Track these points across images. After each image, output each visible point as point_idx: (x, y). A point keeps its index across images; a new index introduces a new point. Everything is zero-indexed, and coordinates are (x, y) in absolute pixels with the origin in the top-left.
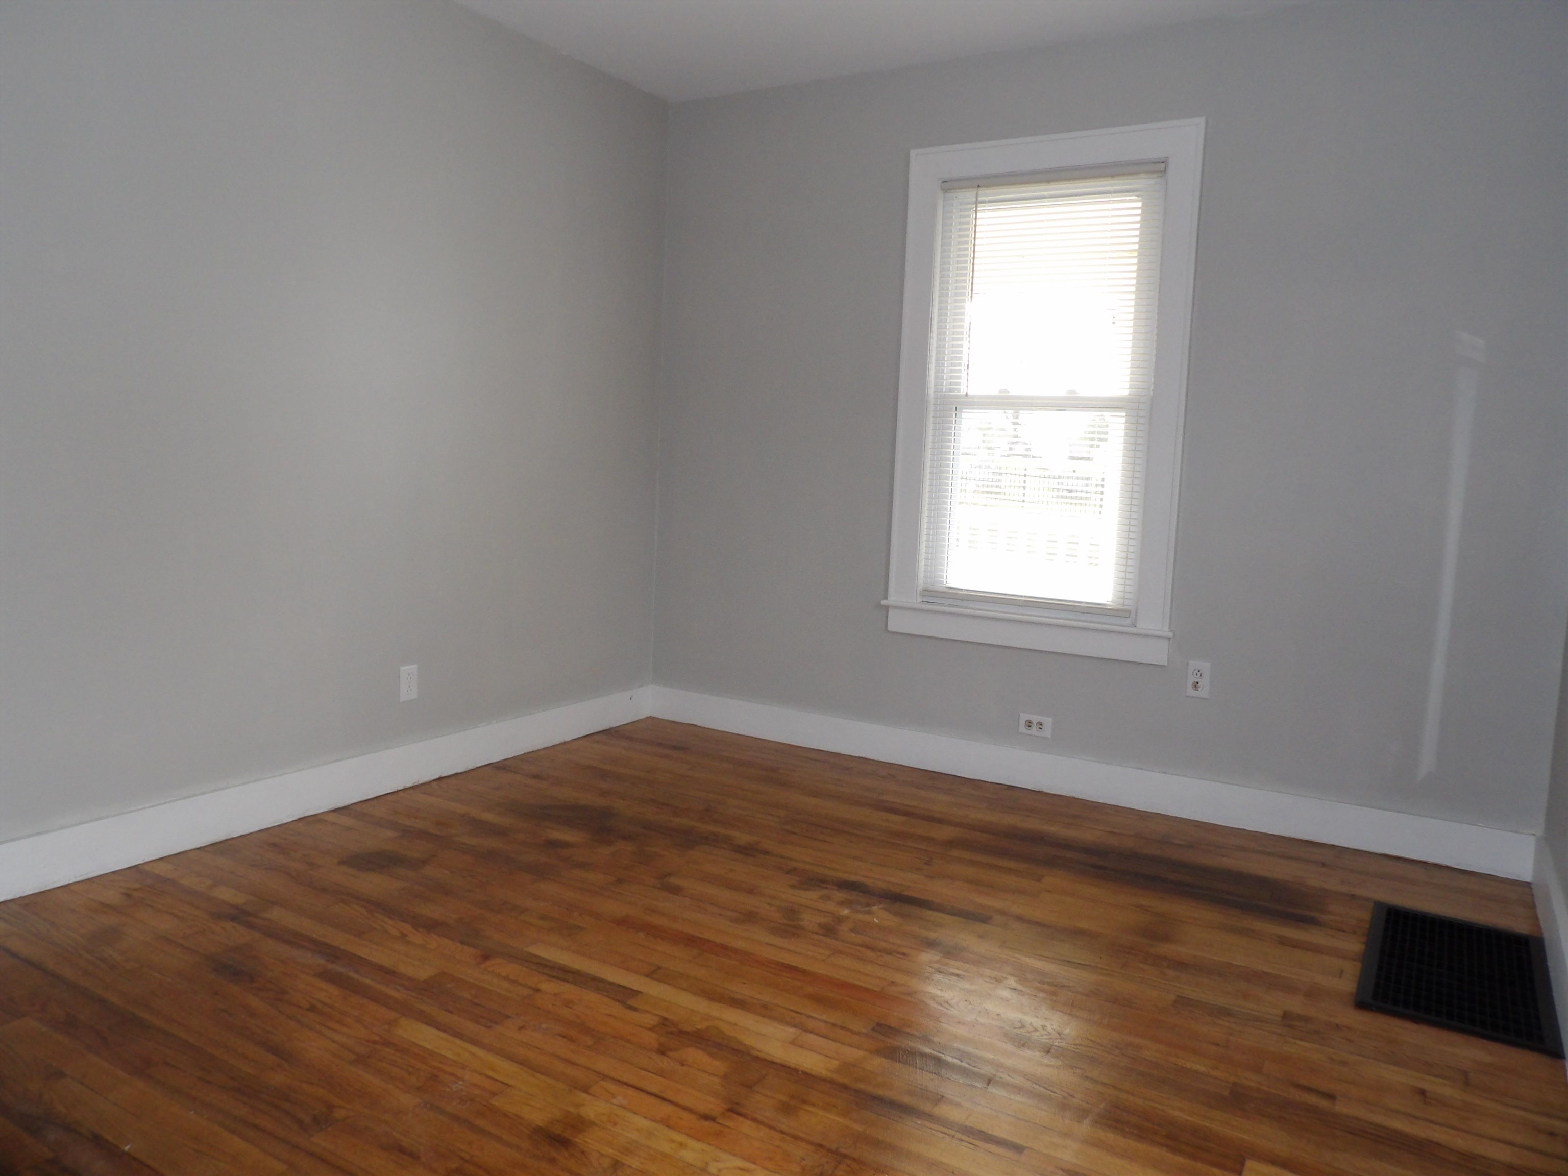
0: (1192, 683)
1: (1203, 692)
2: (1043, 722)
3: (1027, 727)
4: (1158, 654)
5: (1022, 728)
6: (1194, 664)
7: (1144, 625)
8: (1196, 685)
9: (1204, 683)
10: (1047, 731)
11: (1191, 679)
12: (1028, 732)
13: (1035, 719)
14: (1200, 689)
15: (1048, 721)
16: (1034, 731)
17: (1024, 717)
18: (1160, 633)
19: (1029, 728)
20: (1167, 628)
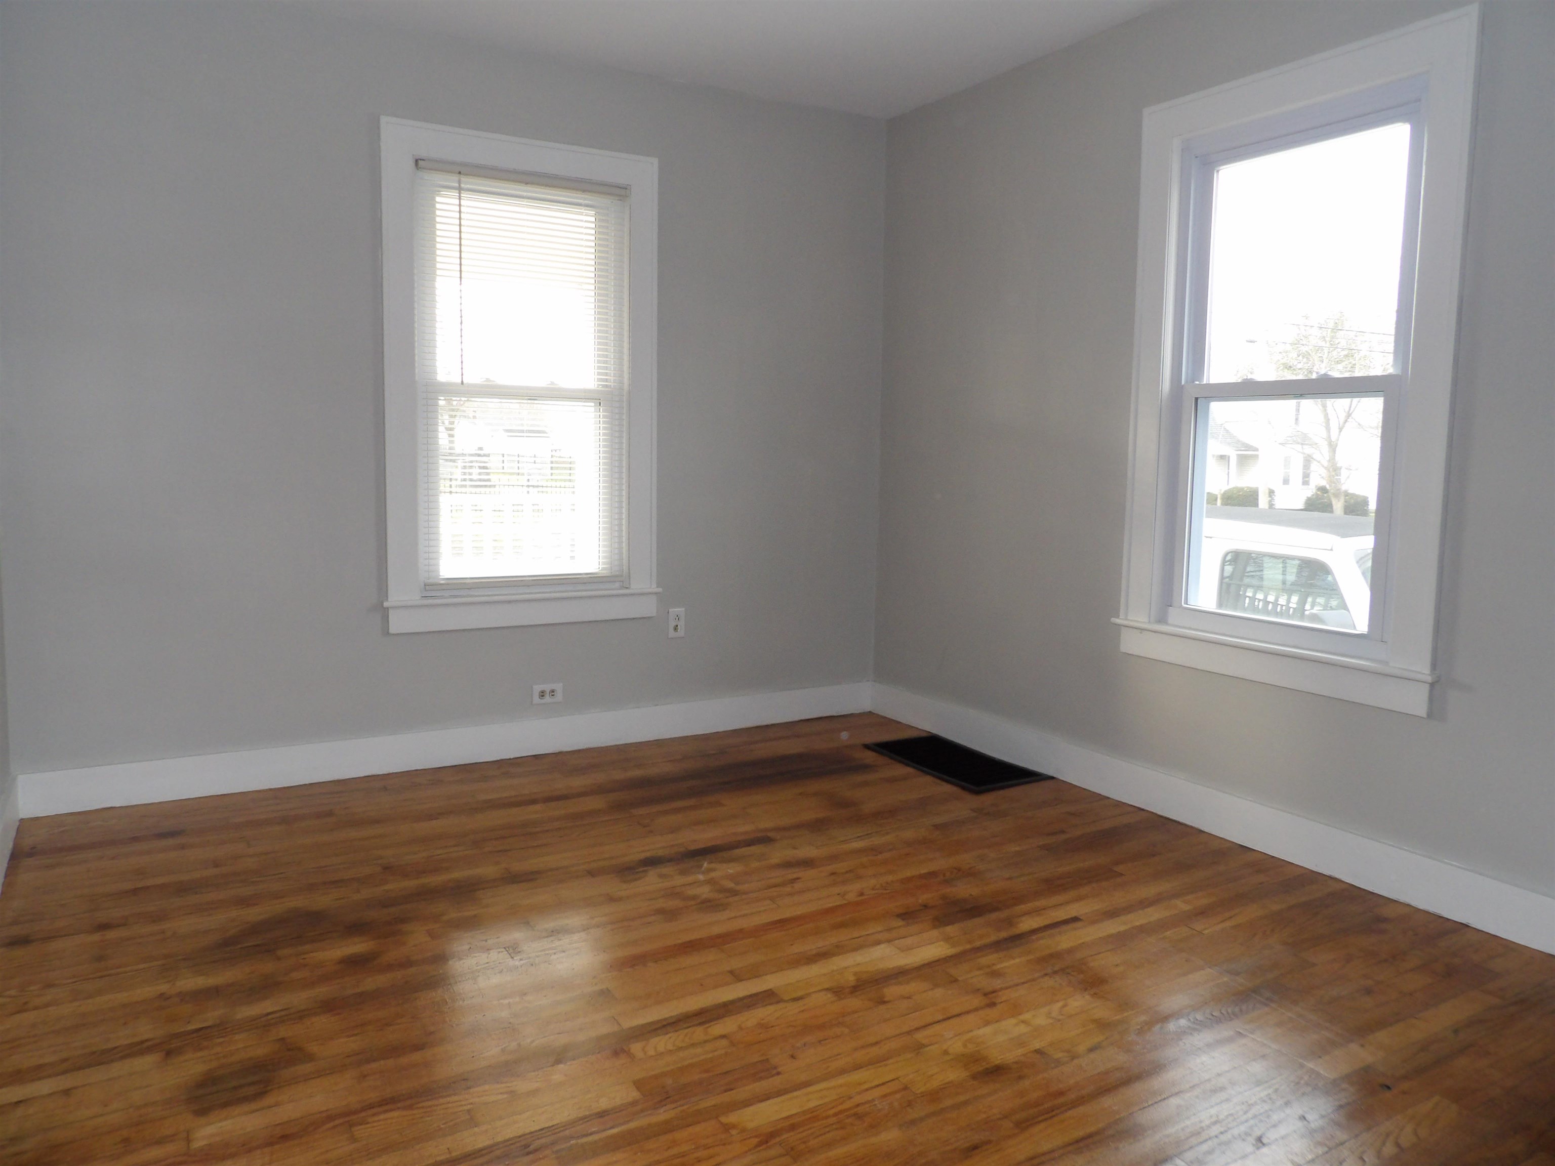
0: (673, 626)
1: (681, 632)
2: (553, 688)
3: (541, 697)
4: (648, 608)
5: (536, 699)
6: (674, 611)
7: (637, 586)
8: (676, 628)
9: (681, 624)
10: (559, 697)
11: (672, 624)
12: (543, 701)
13: (547, 687)
14: (679, 631)
15: (558, 687)
16: (547, 699)
17: (537, 689)
18: (650, 590)
19: (543, 698)
20: (654, 586)
